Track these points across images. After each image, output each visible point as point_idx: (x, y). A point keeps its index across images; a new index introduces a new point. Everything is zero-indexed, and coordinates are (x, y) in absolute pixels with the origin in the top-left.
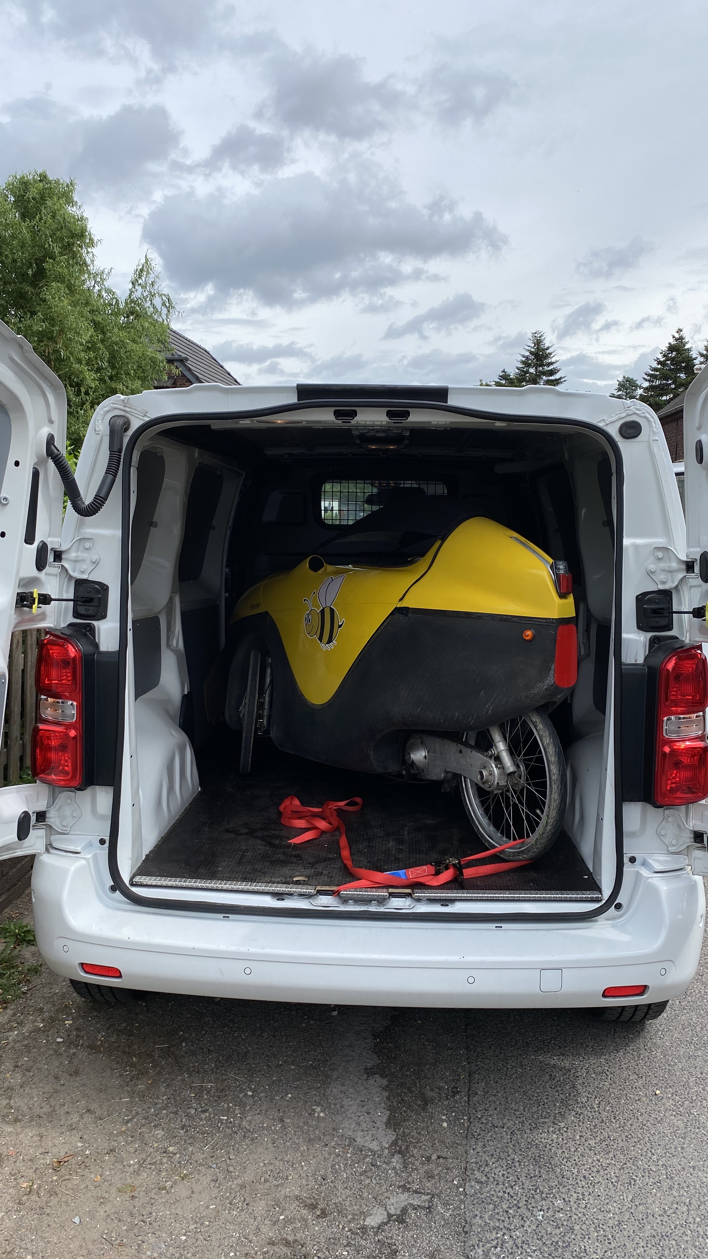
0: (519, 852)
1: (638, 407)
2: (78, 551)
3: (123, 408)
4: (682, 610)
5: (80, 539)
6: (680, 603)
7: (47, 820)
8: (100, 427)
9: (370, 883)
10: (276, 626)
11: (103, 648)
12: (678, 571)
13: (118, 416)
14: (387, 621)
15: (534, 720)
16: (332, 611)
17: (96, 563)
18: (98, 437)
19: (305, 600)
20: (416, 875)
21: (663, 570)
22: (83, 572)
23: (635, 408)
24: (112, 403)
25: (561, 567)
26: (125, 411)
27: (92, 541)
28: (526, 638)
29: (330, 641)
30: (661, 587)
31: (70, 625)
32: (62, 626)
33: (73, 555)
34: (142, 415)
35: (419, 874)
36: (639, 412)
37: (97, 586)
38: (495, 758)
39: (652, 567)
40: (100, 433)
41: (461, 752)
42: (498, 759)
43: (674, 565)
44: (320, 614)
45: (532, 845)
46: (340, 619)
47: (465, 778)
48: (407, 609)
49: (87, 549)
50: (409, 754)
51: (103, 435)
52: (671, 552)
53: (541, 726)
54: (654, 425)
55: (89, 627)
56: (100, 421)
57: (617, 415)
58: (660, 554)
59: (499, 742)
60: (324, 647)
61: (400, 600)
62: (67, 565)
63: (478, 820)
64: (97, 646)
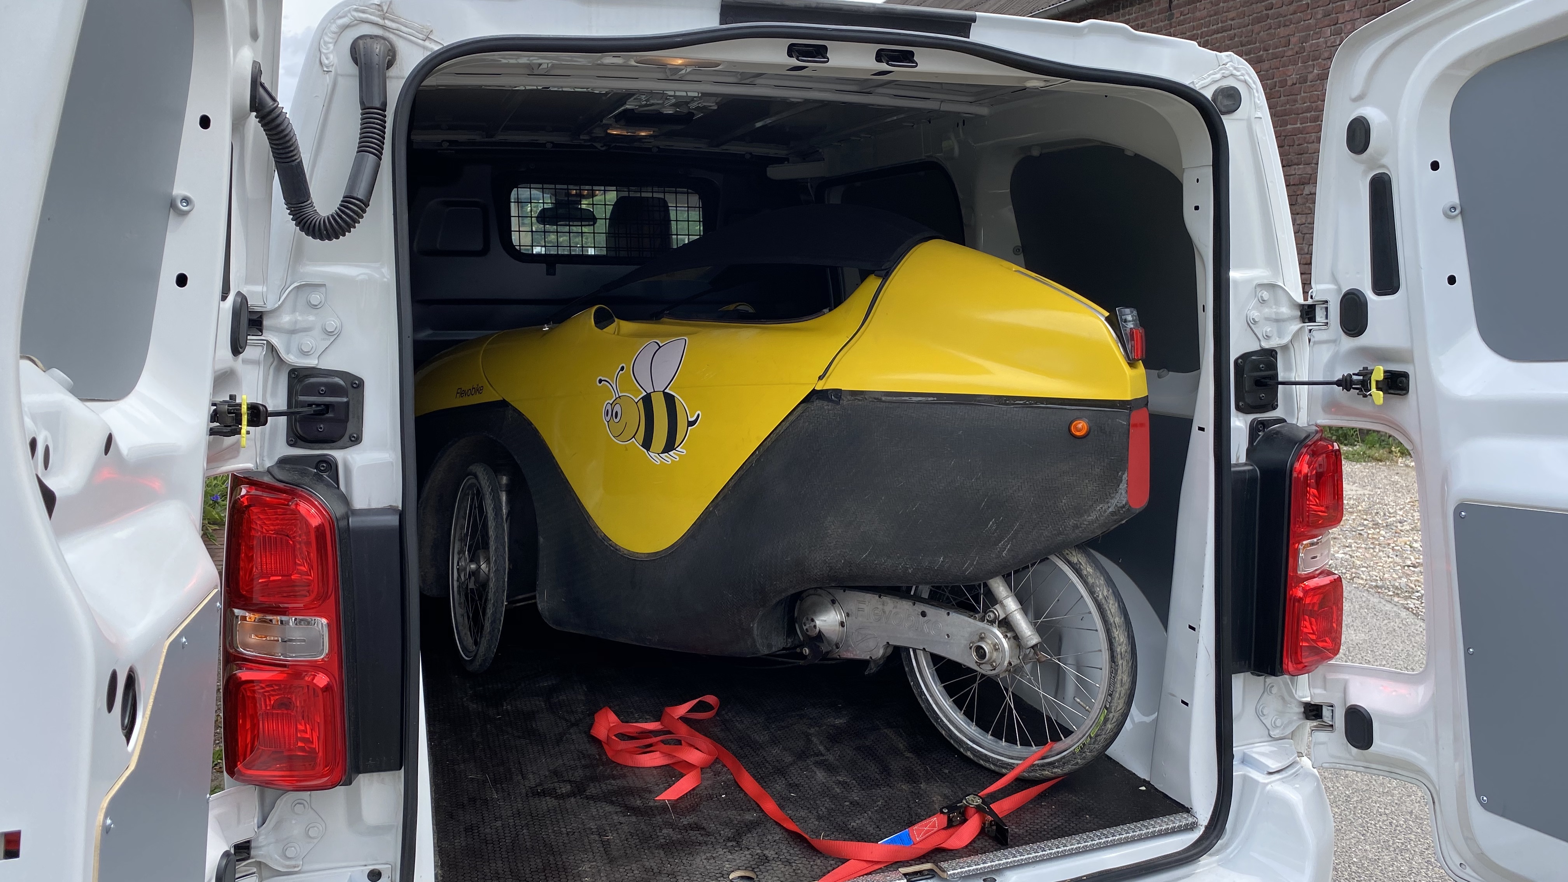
0: (1043, 765)
1: (1236, 65)
2: (294, 311)
3: (381, 22)
4: (1293, 380)
5: (298, 287)
6: (1288, 367)
7: (253, 853)
8: (331, 56)
9: (865, 865)
10: (530, 424)
11: (359, 502)
12: (1291, 319)
13: (371, 37)
14: (796, 414)
15: (1074, 560)
16: (670, 400)
17: (333, 335)
18: (328, 79)
19: (600, 381)
20: (925, 834)
21: (1267, 319)
22: (305, 354)
23: (1232, 66)
24: (356, 10)
25: (1129, 318)
26: (383, 27)
27: (323, 289)
28: (1078, 434)
29: (670, 446)
30: (1266, 345)
31: (284, 462)
32: (268, 464)
33: (286, 319)
34: (421, 36)
35: (928, 831)
36: (1238, 73)
37: (337, 380)
38: (1000, 622)
39: (1255, 314)
40: (332, 69)
41: (924, 614)
42: (1006, 624)
43: (1285, 310)
44: (641, 404)
45: (1073, 753)
46: (686, 409)
47: (914, 650)
48: (838, 392)
49: (315, 307)
50: (813, 620)
51: (337, 75)
52: (1280, 292)
53: (1090, 570)
54: (1256, 95)
55: (325, 462)
56: (331, 46)
57: (1209, 75)
58: (1265, 295)
59: (1007, 597)
60: (655, 457)
61: (821, 378)
62: (275, 341)
63: (946, 716)
64: (345, 500)
